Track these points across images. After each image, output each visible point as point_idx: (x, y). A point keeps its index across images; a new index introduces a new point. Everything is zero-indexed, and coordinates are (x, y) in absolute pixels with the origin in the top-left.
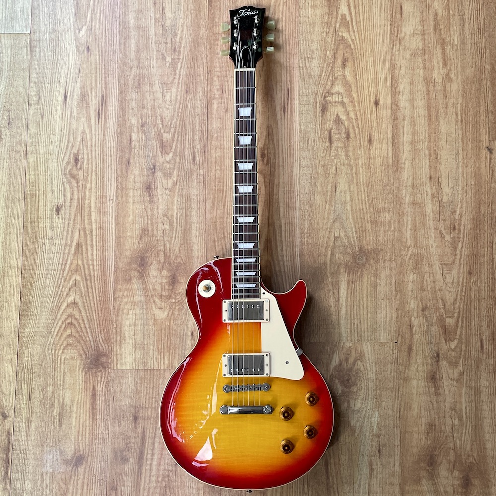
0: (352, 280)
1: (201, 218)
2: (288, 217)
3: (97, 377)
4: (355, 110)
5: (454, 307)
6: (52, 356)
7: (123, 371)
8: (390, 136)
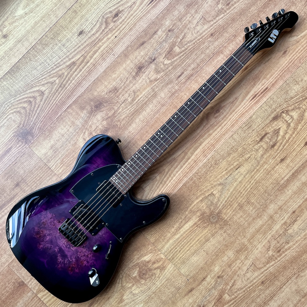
0: (199, 225)
1: (152, 112)
2: (198, 157)
3: (18, 143)
4: (291, 135)
5: (236, 292)
6: (5, 110)
7: (34, 153)
8: (295, 168)
